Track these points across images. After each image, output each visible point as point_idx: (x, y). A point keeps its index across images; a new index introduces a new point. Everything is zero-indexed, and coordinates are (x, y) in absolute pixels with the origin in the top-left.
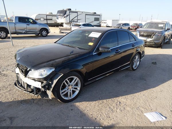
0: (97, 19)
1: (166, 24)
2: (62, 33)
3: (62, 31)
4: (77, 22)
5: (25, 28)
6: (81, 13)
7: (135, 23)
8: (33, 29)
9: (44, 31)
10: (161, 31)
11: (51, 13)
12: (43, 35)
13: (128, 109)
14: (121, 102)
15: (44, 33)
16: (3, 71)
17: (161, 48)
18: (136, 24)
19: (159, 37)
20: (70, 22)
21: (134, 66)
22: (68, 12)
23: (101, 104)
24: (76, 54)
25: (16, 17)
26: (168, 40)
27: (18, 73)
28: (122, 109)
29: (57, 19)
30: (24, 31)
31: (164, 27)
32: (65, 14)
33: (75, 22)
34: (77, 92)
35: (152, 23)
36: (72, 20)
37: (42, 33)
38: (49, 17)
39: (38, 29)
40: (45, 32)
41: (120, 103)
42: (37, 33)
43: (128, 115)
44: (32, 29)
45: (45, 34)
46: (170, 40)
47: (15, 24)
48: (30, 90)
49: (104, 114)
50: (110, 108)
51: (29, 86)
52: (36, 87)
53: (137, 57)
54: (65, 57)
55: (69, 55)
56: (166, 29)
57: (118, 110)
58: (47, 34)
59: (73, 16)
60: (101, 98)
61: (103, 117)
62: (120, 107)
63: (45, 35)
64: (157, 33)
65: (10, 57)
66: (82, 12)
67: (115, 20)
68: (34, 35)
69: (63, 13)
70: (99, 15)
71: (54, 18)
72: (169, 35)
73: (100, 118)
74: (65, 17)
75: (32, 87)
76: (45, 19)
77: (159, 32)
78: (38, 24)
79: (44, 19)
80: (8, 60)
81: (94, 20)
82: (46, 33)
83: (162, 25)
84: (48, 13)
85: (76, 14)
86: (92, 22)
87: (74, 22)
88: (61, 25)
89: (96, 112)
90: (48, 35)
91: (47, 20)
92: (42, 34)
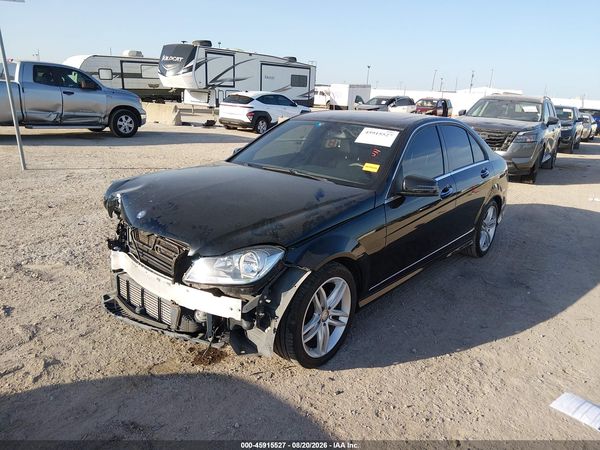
0: (299, 81)
1: (543, 105)
2: (184, 124)
3: (184, 119)
4: (234, 86)
5: (57, 106)
6: (248, 57)
7: (425, 97)
8: (87, 110)
9: (123, 118)
10: (533, 128)
11: (139, 53)
12: (122, 130)
13: (515, 381)
14: (483, 362)
15: (125, 123)
16: (30, 261)
17: (534, 183)
18: (427, 101)
19: (526, 146)
20: (207, 86)
21: (482, 242)
22: (200, 53)
23: (423, 370)
24: (335, 201)
25: (24, 65)
26: (549, 157)
27: (122, 270)
28: (497, 383)
29: (161, 76)
30: (53, 117)
31: (539, 115)
32: (192, 57)
33: (224, 89)
34: (340, 331)
35: (499, 101)
36: (215, 80)
37: (119, 123)
38: (128, 68)
39: (104, 110)
40: (130, 119)
41: (481, 364)
42: (101, 124)
43: (523, 402)
44: (82, 110)
45: (130, 128)
46: (553, 155)
47: (21, 88)
48: (191, 327)
49: (449, 403)
50: (457, 381)
51: (186, 313)
52: (214, 316)
53: (490, 212)
54: (305, 210)
55: (317, 206)
56: (546, 122)
57: (486, 388)
58: (136, 128)
59: (217, 65)
60: (414, 350)
61: (449, 410)
62: (486, 377)
63: (128, 131)
64: (521, 133)
65: (33, 209)
66: (251, 54)
67: (358, 86)
68: (85, 130)
69: (185, 54)
70: (308, 68)
71: (149, 72)
72: (551, 141)
73: (442, 416)
74: (190, 69)
75: (199, 318)
76: (116, 74)
77: (526, 130)
78: (105, 92)
79: (113, 74)
80: (30, 220)
81: (290, 83)
82: (131, 123)
83: (532, 109)
84: (126, 54)
85: (228, 61)
86: (284, 89)
87: (221, 89)
88: (176, 96)
89: (421, 399)
90: (140, 129)
91: (122, 75)
92: (116, 128)
